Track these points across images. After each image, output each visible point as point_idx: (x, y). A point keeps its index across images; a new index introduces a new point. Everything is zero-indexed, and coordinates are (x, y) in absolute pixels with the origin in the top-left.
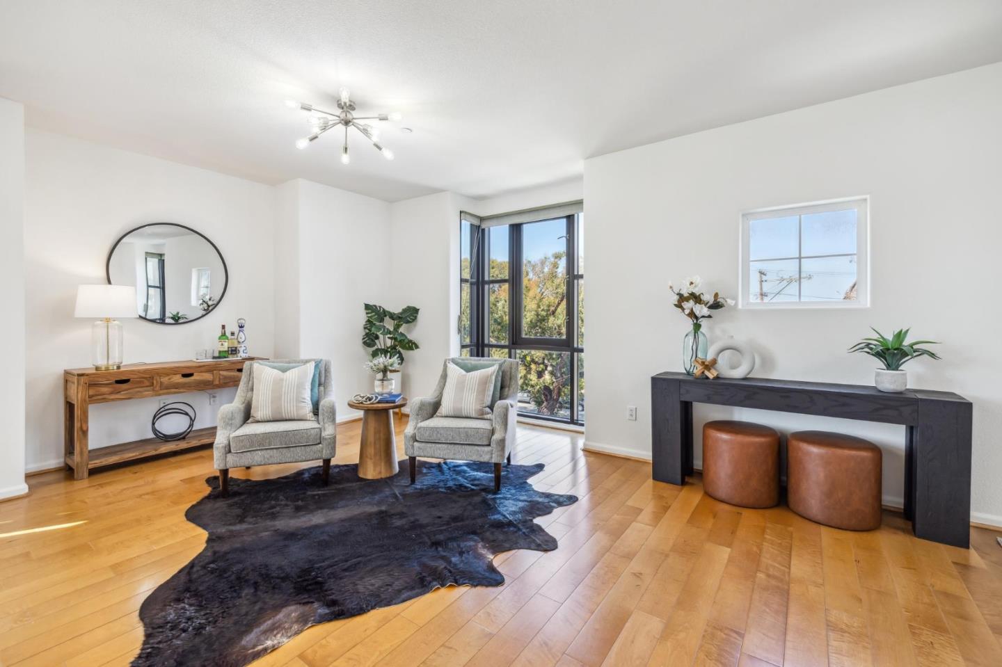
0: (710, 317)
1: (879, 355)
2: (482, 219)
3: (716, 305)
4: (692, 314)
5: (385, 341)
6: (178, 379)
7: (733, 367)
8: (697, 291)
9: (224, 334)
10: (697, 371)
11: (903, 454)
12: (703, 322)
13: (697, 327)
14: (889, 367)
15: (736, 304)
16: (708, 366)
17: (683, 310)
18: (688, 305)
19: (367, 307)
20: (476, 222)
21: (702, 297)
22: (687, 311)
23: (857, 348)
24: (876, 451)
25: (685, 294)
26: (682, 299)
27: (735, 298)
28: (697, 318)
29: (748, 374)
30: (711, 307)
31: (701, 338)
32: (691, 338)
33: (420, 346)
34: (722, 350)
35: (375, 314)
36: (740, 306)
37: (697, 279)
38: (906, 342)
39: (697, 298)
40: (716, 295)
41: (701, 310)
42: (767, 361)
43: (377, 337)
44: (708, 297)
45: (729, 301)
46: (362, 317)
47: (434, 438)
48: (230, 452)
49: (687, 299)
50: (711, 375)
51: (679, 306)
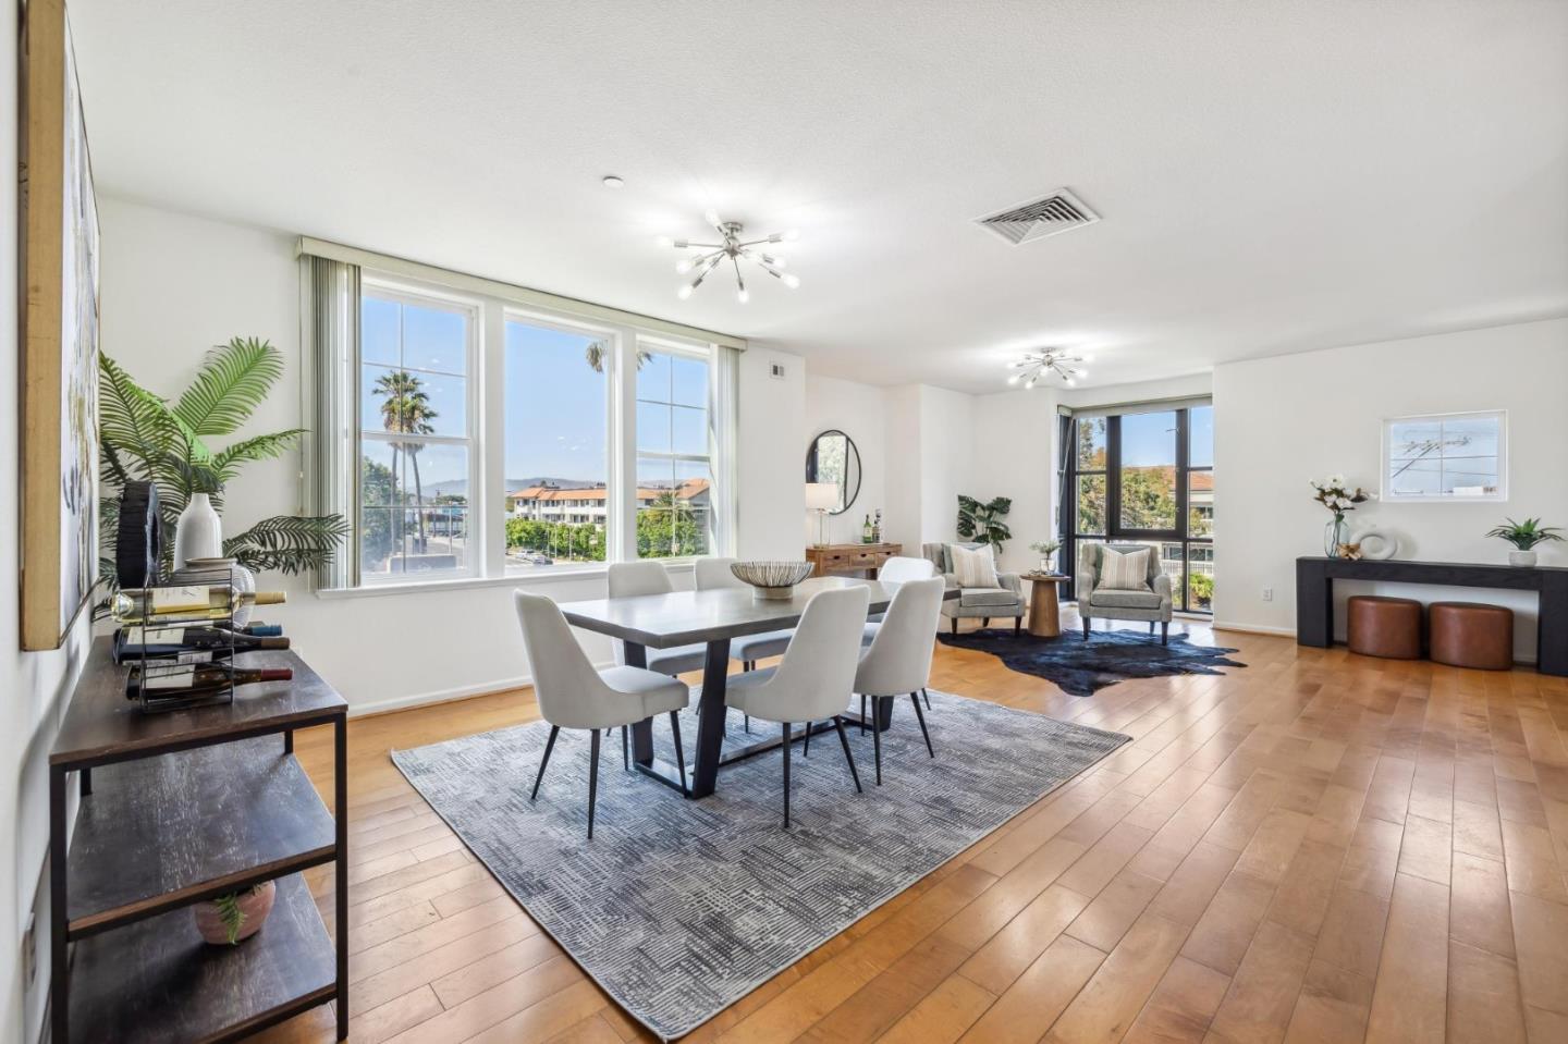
0: (1352, 509)
1: (1511, 538)
2: (1074, 411)
3: (1359, 499)
4: (1335, 507)
5: (981, 528)
6: (860, 558)
7: (1375, 551)
8: (1339, 487)
9: (867, 524)
10: (1342, 553)
11: (1536, 620)
12: (1345, 513)
13: (1340, 518)
14: (1521, 548)
15: (1378, 498)
16: (1352, 550)
17: (1325, 502)
18: (1331, 499)
19: (961, 499)
20: (1067, 413)
21: (1344, 492)
22: (1329, 504)
23: (1492, 533)
24: (1509, 615)
25: (1327, 488)
26: (1323, 495)
27: (1377, 493)
28: (1339, 509)
29: (1391, 556)
30: (1354, 500)
31: (1342, 526)
32: (1333, 527)
33: (1012, 535)
34: (1363, 538)
35: (968, 506)
36: (1381, 500)
37: (1340, 477)
38: (1537, 528)
39: (1339, 493)
40: (1359, 490)
41: (1342, 503)
42: (1409, 545)
43: (974, 527)
44: (1348, 491)
45: (1372, 495)
46: (956, 507)
47: (1108, 603)
48: (961, 605)
49: (1330, 494)
50: (1355, 557)
51: (1321, 499)
